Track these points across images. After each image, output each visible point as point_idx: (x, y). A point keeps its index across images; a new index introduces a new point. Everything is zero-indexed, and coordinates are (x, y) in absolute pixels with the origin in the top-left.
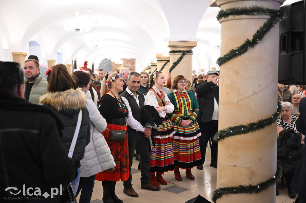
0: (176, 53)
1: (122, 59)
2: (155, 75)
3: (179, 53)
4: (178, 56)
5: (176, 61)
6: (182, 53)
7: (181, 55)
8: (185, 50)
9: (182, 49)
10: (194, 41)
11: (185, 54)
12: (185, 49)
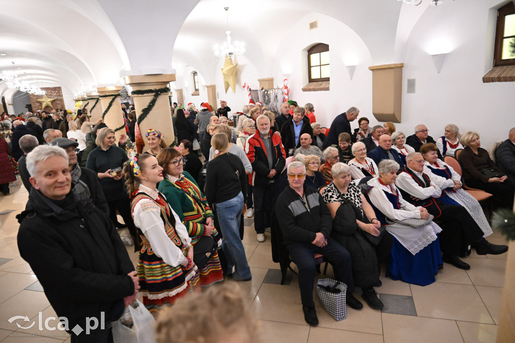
0: (145, 95)
1: (43, 89)
2: (136, 166)
3: (150, 94)
4: (148, 98)
5: (146, 107)
6: (154, 94)
7: (153, 97)
8: (157, 89)
9: (153, 88)
10: (170, 73)
11: (159, 94)
12: (158, 87)
